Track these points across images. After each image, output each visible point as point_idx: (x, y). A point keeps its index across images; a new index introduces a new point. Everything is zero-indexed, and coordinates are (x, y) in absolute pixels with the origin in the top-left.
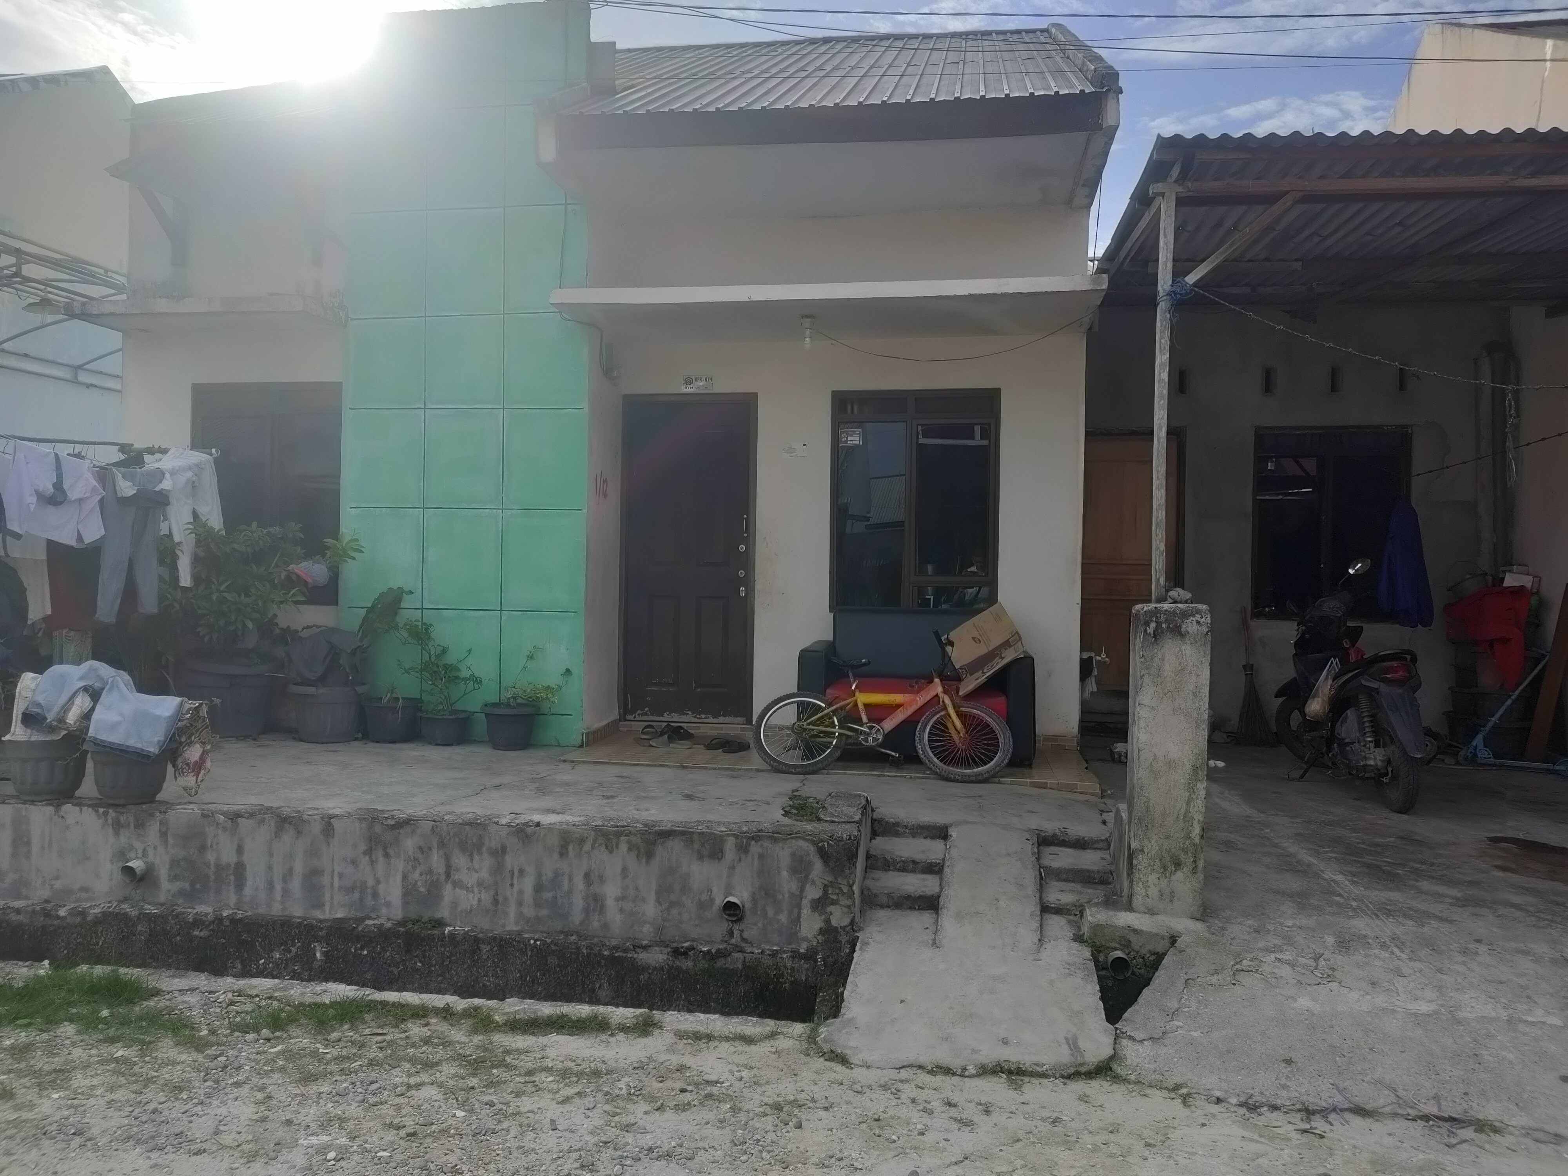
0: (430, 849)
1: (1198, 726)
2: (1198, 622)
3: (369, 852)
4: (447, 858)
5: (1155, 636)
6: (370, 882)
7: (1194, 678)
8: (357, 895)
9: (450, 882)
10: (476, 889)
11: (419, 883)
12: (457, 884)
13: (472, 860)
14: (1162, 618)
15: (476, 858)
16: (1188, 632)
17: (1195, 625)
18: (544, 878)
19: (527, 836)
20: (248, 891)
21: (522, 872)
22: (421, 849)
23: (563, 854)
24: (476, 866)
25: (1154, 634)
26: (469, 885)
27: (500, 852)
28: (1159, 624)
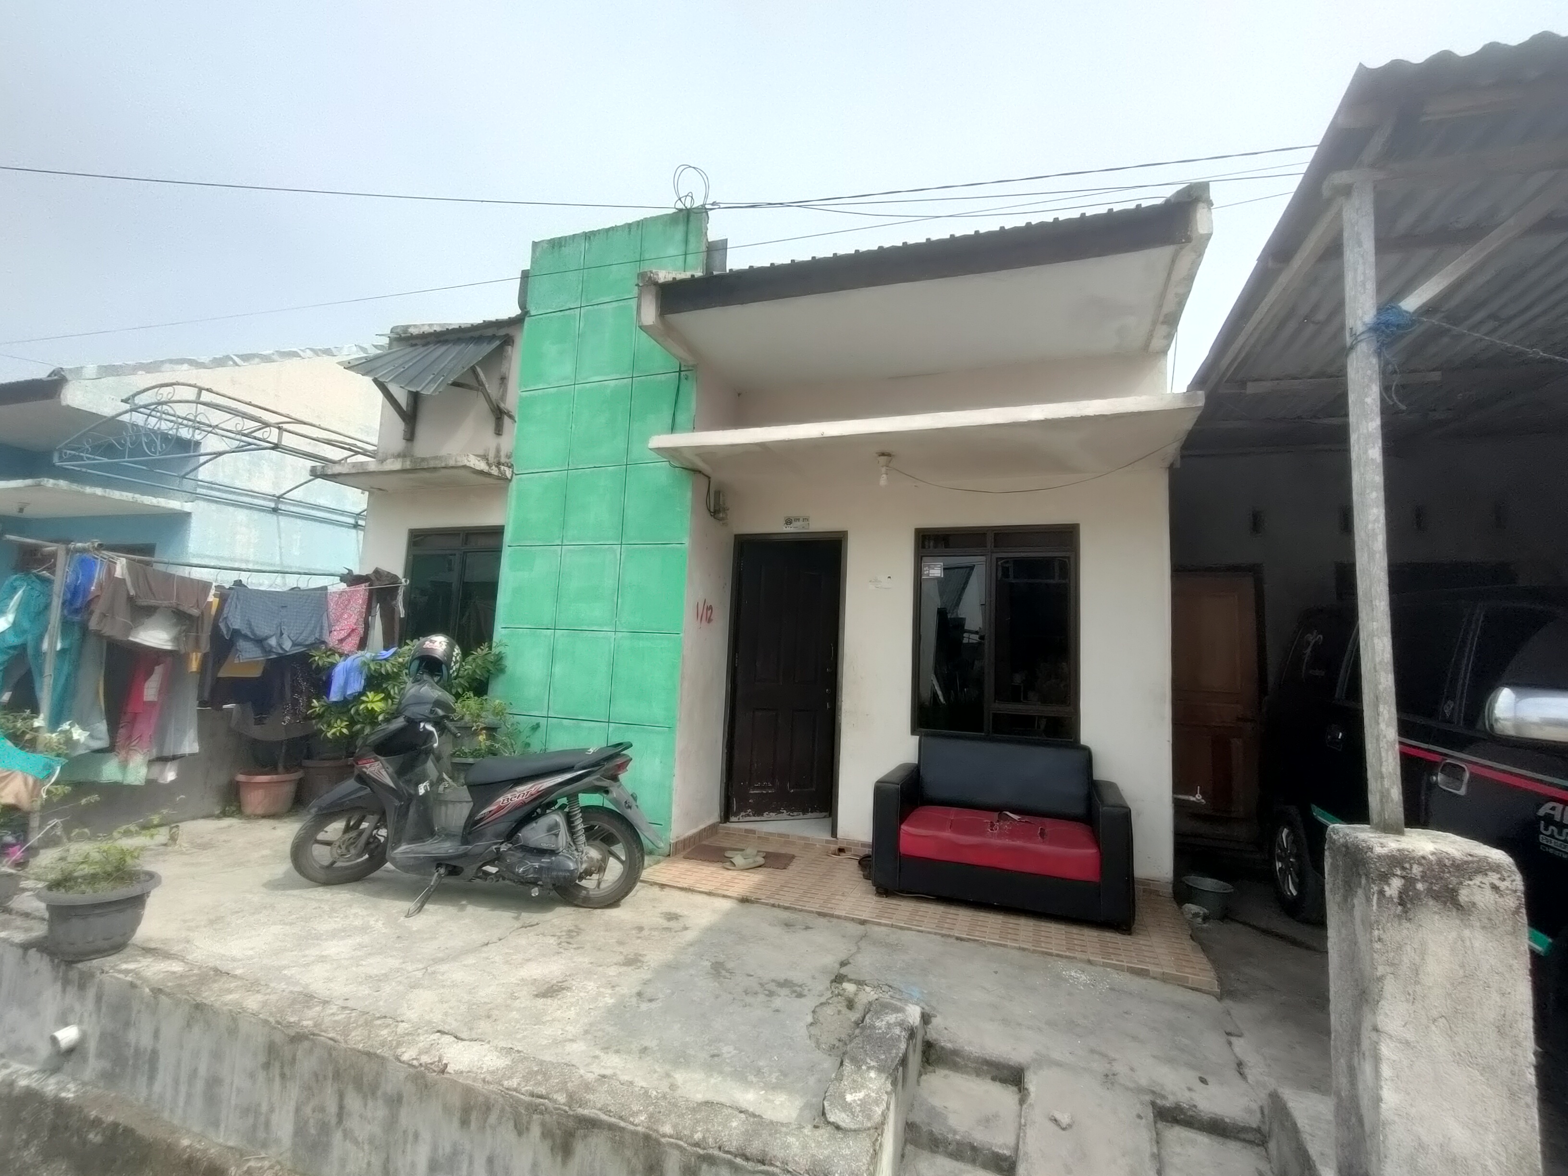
0: (325, 1078)
1: (1513, 1095)
2: (1495, 888)
3: (267, 1066)
4: (341, 1096)
5: (1402, 903)
6: (264, 1108)
7: (1495, 997)
8: (251, 1120)
9: (340, 1129)
10: (366, 1147)
11: (312, 1122)
12: (346, 1134)
13: (366, 1105)
14: (1416, 870)
15: (370, 1104)
16: (1474, 904)
17: (1488, 892)
18: (440, 1152)
19: (426, 1086)
20: (157, 1087)
21: (416, 1136)
22: (316, 1075)
23: (465, 1122)
24: (370, 1115)
25: (1400, 897)
26: (360, 1139)
27: (395, 1101)
28: (1409, 881)
